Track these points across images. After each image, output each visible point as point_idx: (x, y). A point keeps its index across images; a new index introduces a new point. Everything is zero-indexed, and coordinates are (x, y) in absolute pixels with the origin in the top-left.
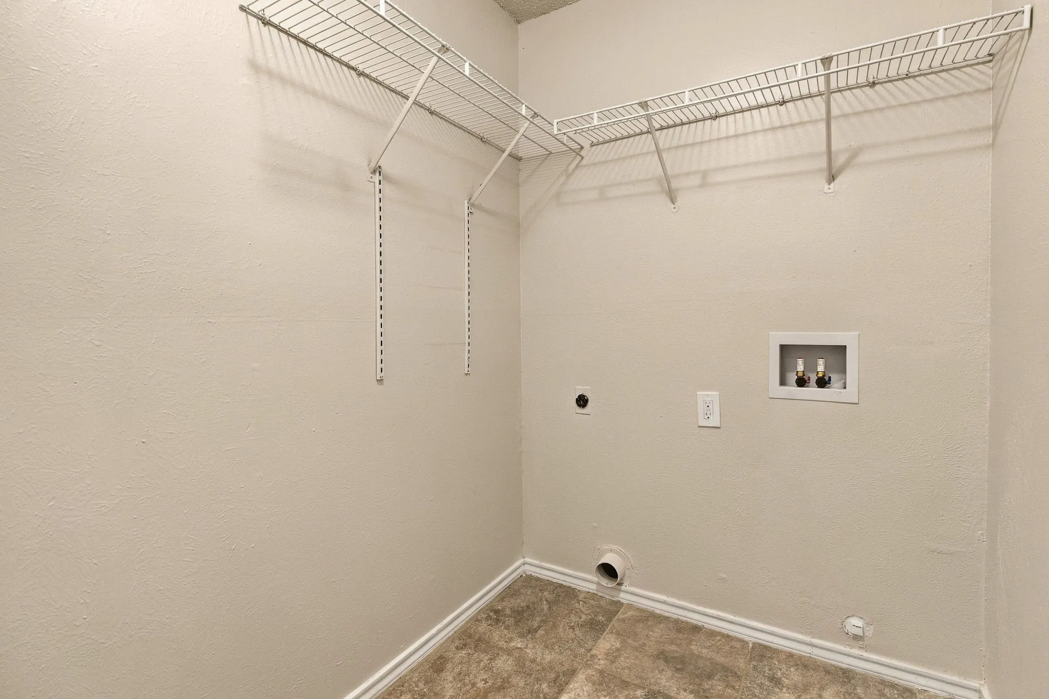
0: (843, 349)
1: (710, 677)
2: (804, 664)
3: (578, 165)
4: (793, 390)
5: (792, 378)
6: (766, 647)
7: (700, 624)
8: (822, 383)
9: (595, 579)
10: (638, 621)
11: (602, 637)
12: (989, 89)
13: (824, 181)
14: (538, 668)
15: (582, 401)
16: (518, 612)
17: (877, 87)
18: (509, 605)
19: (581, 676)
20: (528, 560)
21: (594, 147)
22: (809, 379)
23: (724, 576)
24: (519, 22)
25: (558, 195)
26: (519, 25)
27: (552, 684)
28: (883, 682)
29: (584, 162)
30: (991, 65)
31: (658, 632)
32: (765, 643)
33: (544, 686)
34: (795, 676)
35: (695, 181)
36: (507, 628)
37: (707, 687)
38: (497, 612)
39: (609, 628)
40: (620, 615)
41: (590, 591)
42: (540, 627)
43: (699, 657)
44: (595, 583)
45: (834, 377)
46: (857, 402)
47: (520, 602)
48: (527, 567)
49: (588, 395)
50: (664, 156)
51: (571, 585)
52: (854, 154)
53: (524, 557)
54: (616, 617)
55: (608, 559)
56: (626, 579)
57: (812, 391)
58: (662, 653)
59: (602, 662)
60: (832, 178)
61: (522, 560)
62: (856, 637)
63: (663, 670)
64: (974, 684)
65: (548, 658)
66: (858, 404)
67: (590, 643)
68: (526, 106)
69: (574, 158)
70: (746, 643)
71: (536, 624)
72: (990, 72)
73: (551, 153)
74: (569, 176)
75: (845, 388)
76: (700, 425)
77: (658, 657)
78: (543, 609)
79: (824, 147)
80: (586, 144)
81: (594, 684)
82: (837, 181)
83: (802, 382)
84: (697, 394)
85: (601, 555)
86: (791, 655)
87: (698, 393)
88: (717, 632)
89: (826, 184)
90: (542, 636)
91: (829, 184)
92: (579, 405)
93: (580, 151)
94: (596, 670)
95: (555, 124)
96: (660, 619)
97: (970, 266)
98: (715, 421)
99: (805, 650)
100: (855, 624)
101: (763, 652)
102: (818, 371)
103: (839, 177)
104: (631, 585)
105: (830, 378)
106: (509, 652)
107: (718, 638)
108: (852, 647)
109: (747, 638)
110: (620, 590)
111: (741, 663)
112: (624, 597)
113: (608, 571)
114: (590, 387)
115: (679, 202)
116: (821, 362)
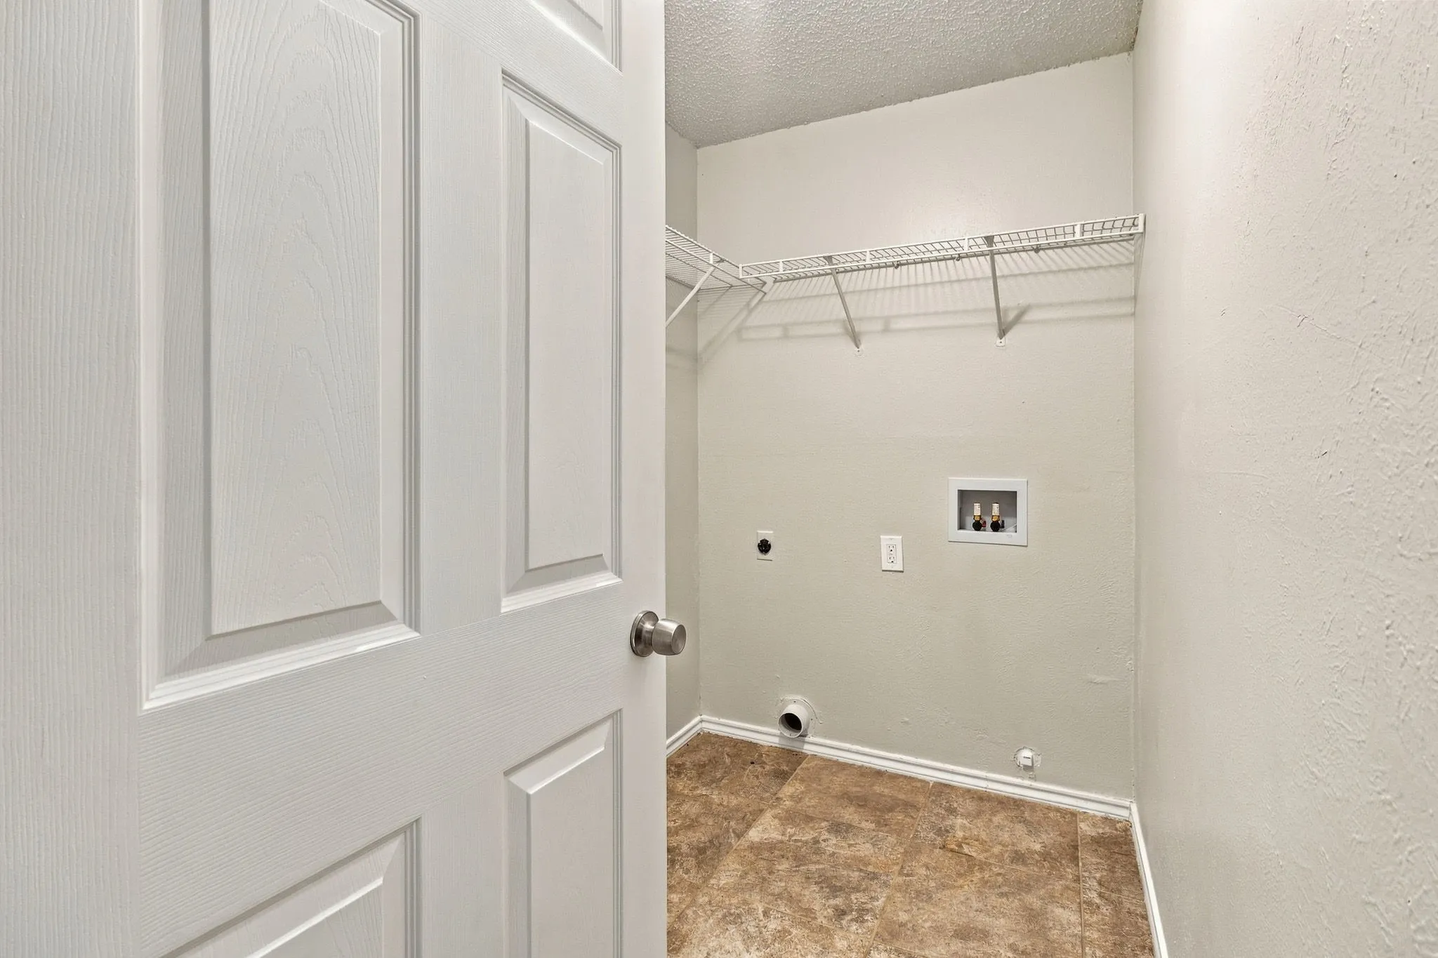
0: (1014, 494)
1: (891, 810)
2: (981, 797)
3: (760, 300)
4: (970, 534)
5: (970, 521)
6: (946, 785)
7: (883, 769)
8: (996, 527)
9: (777, 732)
10: (823, 769)
11: (787, 783)
12: (1131, 264)
13: (996, 335)
14: (725, 809)
15: (764, 547)
16: (700, 765)
17: (1041, 252)
18: (688, 760)
19: (768, 815)
20: (704, 717)
21: (778, 284)
22: (985, 522)
23: (907, 719)
24: (698, 148)
25: (739, 331)
26: (698, 150)
27: (741, 821)
28: (1049, 808)
29: (767, 298)
30: (1132, 242)
31: (840, 779)
32: (944, 781)
33: (732, 823)
34: (971, 806)
35: (878, 326)
36: (690, 779)
37: (887, 817)
38: (678, 766)
39: (793, 775)
40: (804, 765)
41: (773, 745)
42: (723, 778)
43: (881, 795)
44: (778, 736)
45: (1008, 521)
46: (1026, 545)
47: (702, 756)
48: (704, 725)
49: (771, 541)
50: (847, 299)
51: (752, 740)
52: (1022, 312)
53: (701, 715)
54: (799, 767)
55: (792, 709)
56: (809, 730)
57: (987, 535)
58: (845, 794)
59: (787, 803)
60: (1002, 333)
61: (697, 719)
62: (1027, 768)
63: (846, 806)
64: (1127, 803)
65: (735, 802)
66: (1026, 546)
67: (774, 789)
68: (714, 254)
69: (756, 295)
70: (928, 783)
71: (718, 775)
72: (1132, 249)
73: (732, 286)
74: (751, 311)
75: (1016, 532)
76: (884, 569)
77: (842, 797)
78: (725, 762)
79: (993, 305)
80: (770, 281)
81: (780, 819)
82: (1008, 336)
83: (978, 526)
84: (880, 539)
85: (785, 706)
86: (969, 791)
87: (881, 537)
88: (900, 775)
89: (998, 338)
90: (725, 784)
91: (1001, 339)
92: (762, 551)
93: (762, 287)
94: (783, 809)
95: (740, 268)
96: (843, 766)
97: (1118, 420)
98: (899, 567)
99: (981, 785)
100: (1026, 755)
101: (942, 789)
102: (993, 514)
103: (1009, 333)
104: (815, 735)
105: (1003, 521)
106: (695, 798)
107: (901, 780)
108: (1023, 778)
109: (928, 778)
110: (804, 742)
111: (921, 799)
112: (808, 749)
113: (792, 722)
114: (772, 532)
115: (862, 347)
116: (996, 506)
